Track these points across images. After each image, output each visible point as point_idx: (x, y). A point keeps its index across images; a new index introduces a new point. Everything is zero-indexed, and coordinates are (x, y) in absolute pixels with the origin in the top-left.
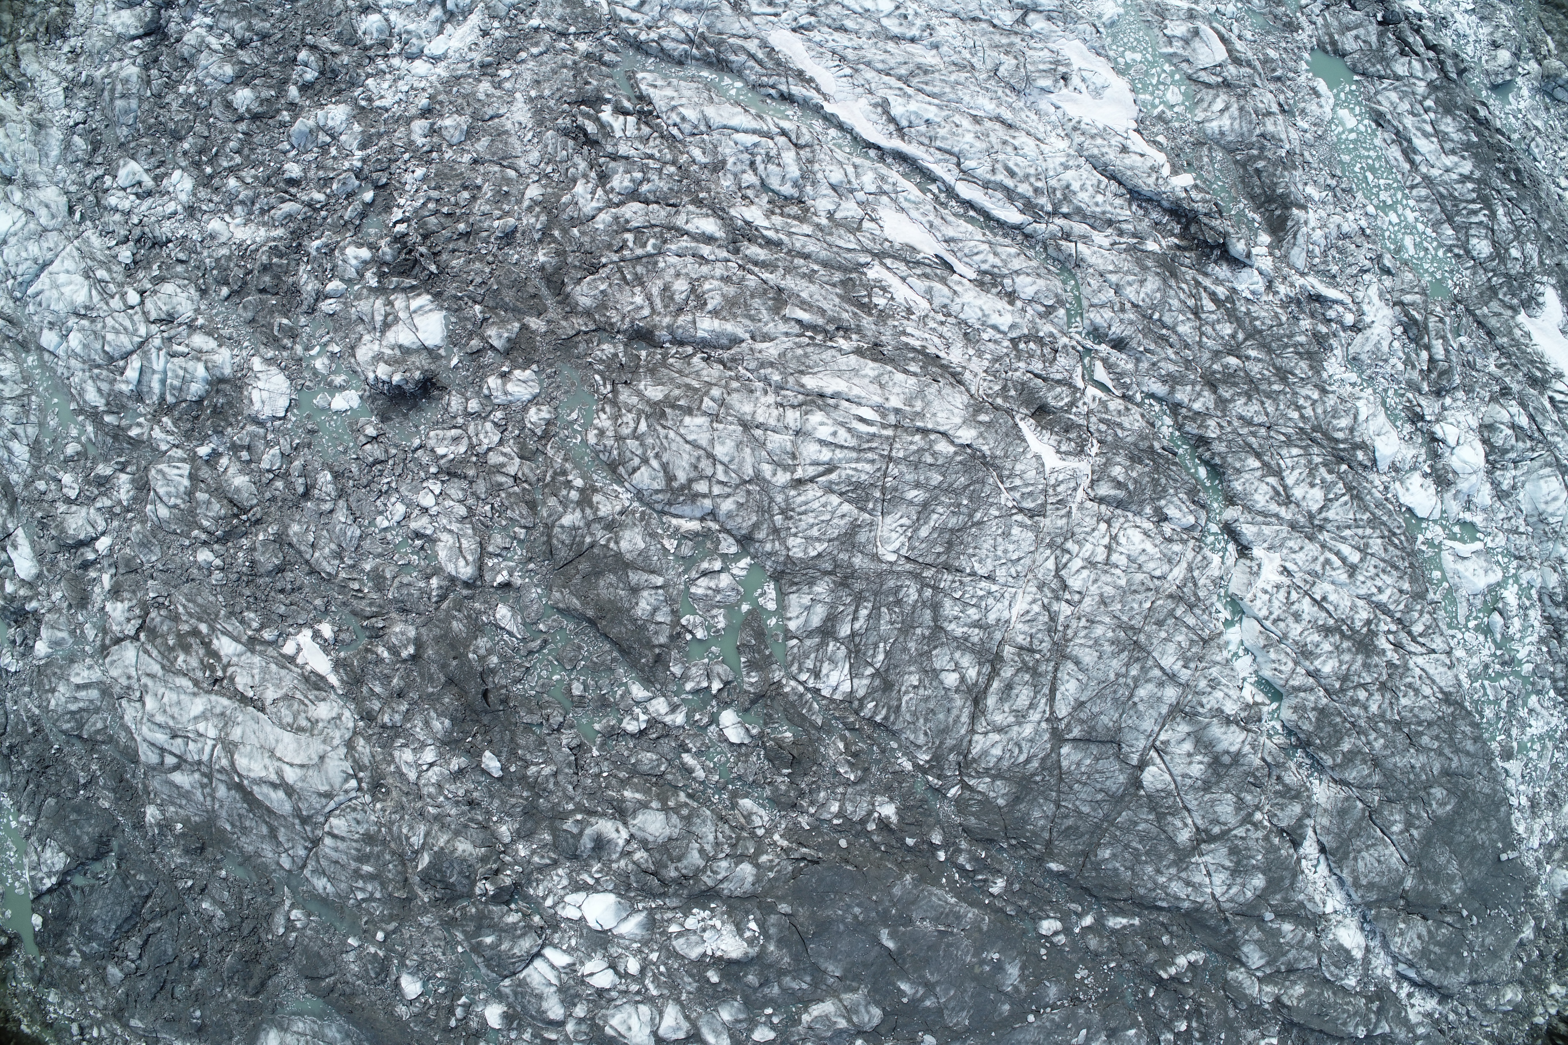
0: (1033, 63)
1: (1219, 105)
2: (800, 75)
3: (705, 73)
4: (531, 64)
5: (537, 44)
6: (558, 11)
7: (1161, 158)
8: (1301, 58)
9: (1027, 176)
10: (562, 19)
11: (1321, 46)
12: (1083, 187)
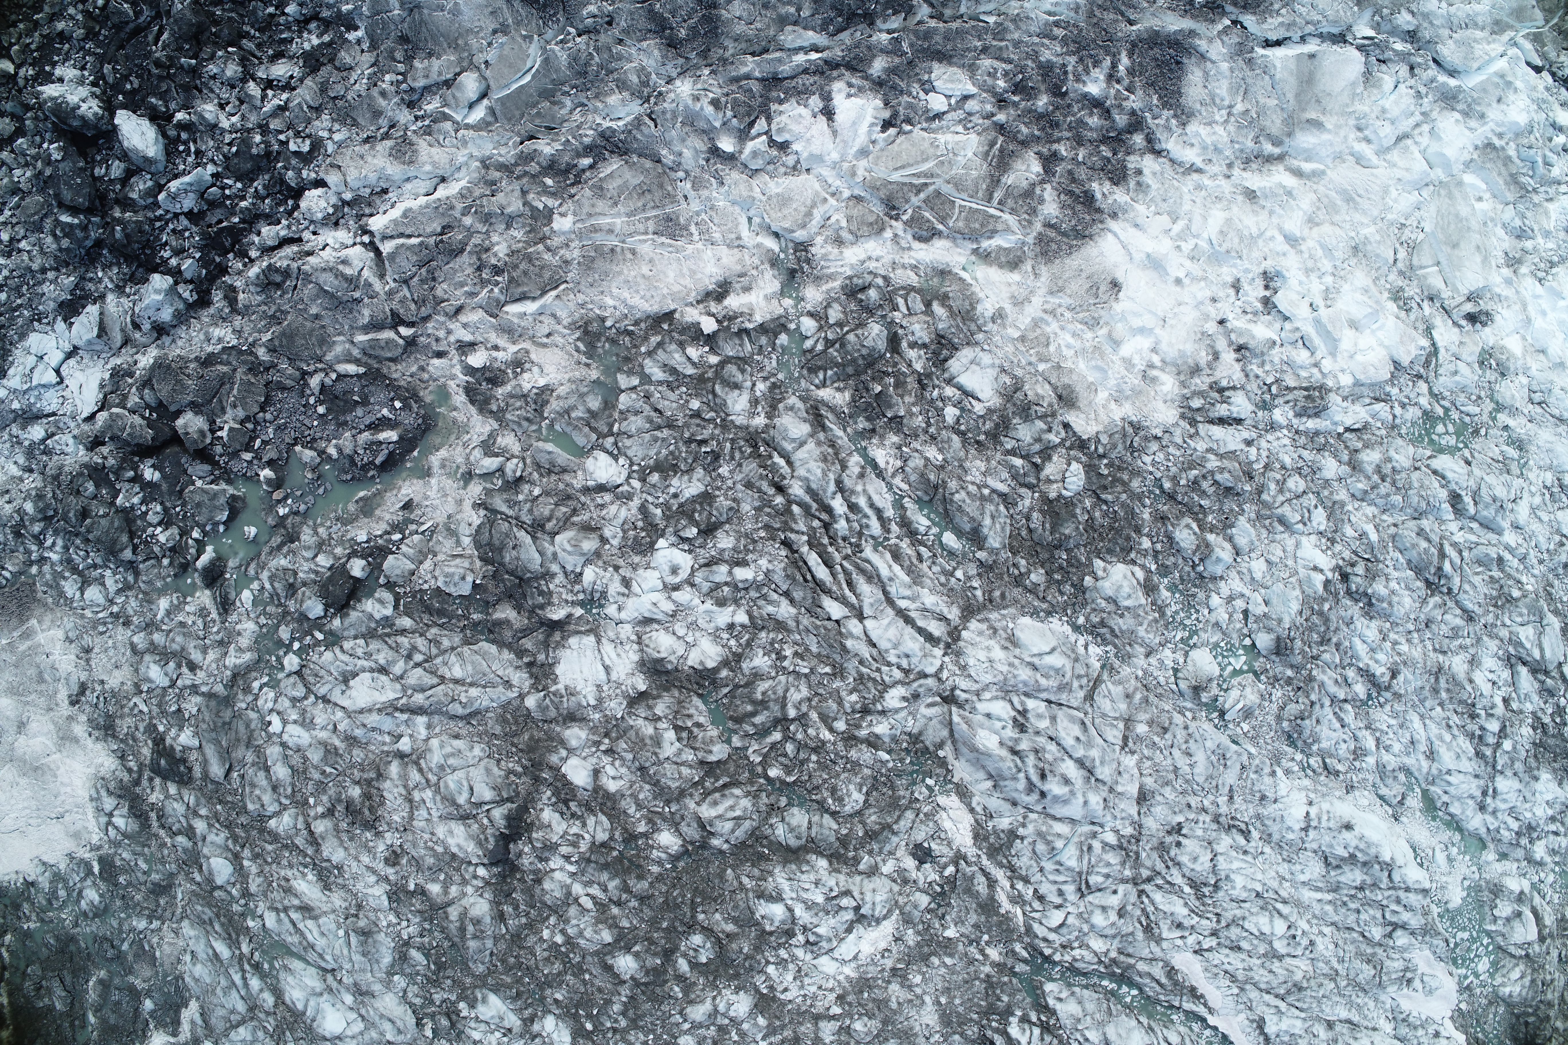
0: (1387, 974)
2: (1193, 990)
3: (1105, 983)
4: (943, 970)
5: (951, 955)
6: (973, 918)
7: (1461, 1038)
10: (976, 926)
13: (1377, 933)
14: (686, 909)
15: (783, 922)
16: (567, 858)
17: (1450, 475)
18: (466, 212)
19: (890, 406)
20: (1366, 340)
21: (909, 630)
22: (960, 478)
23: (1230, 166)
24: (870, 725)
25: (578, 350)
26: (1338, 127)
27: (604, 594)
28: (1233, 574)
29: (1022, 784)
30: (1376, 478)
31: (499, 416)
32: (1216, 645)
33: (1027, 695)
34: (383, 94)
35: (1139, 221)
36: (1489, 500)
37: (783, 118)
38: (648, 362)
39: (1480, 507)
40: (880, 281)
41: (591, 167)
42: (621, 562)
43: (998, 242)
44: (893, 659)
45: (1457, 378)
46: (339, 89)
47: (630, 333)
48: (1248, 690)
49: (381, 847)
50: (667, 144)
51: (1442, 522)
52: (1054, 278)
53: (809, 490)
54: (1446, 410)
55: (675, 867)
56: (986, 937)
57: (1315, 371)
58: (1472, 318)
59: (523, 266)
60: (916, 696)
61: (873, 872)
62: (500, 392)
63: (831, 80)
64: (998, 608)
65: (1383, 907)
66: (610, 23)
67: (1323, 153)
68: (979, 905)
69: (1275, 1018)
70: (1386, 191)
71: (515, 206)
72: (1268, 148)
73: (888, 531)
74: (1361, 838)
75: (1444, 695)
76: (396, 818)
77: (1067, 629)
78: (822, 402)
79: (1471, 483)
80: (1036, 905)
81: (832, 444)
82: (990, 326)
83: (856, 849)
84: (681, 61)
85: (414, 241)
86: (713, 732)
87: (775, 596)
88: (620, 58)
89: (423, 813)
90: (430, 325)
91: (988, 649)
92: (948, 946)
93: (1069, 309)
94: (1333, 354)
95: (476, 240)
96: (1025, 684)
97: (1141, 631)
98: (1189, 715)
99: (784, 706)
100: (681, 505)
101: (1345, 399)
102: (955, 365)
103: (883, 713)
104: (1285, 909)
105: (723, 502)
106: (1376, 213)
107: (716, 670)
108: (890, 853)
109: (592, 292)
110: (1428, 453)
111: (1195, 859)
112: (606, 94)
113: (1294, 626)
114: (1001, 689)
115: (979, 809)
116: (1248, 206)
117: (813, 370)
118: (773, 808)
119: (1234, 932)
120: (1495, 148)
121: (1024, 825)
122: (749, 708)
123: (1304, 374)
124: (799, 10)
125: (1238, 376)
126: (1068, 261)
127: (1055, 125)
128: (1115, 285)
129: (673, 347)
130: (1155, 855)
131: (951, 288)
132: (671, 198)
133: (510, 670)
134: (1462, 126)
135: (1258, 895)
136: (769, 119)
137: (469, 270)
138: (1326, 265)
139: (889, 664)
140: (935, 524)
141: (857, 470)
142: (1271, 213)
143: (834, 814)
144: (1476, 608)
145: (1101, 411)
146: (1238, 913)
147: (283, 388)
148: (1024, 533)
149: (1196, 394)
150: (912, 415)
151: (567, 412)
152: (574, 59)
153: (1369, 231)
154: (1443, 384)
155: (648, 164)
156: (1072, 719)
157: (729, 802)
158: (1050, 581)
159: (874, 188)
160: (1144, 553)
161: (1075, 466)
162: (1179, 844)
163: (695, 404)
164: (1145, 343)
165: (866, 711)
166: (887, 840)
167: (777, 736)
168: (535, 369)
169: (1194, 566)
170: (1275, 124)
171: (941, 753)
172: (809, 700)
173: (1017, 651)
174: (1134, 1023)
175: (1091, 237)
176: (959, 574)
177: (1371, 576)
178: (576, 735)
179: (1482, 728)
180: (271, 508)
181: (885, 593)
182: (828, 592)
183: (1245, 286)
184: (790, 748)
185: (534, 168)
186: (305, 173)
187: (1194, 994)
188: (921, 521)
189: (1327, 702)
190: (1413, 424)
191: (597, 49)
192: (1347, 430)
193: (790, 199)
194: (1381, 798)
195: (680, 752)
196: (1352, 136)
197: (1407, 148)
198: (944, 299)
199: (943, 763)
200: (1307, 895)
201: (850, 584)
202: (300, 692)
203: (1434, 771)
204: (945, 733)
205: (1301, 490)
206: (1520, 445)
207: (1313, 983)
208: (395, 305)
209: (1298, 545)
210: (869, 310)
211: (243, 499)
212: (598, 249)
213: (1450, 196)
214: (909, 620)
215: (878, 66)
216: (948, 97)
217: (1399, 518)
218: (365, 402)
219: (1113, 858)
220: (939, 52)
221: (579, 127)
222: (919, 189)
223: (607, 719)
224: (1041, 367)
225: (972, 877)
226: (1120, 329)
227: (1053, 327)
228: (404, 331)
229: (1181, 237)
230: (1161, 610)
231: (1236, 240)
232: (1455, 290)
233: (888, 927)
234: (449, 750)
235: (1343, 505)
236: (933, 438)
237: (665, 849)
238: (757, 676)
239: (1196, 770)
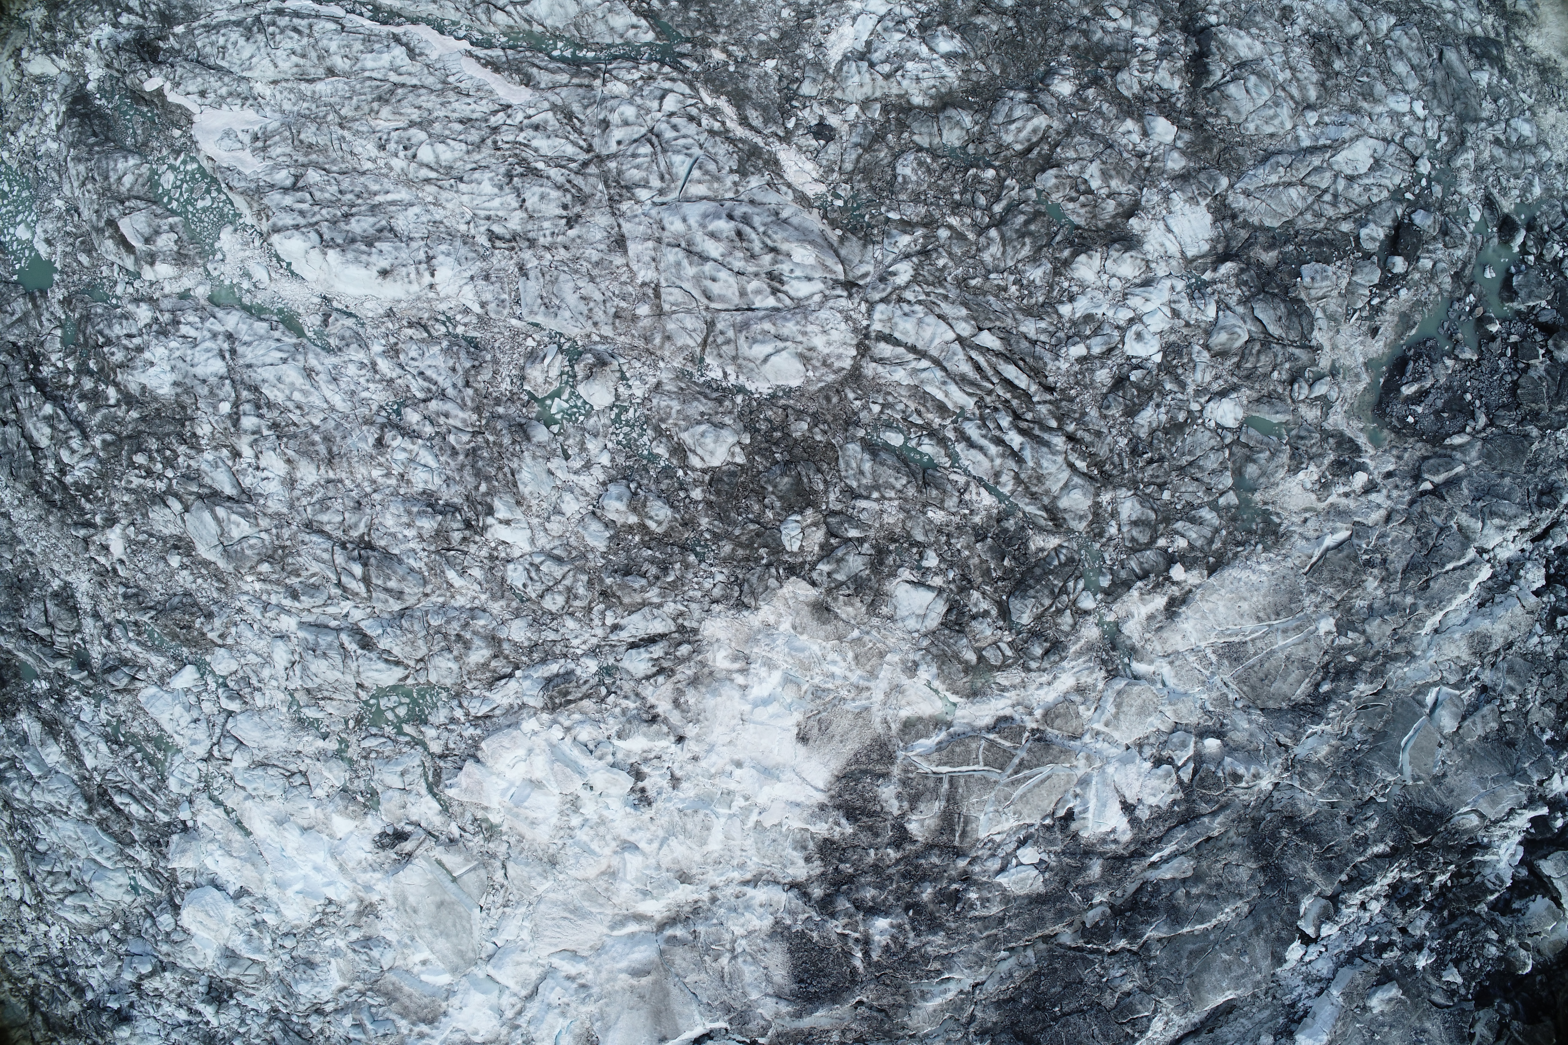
0: (285, 139)
1: (128, 180)
2: (497, 69)
3: (591, 54)
4: (763, 27)
5: (761, 43)
6: (751, 84)
7: (173, 98)
8: (62, 272)
9: (282, 32)
10: (746, 77)
11: (44, 294)
12: (235, 44)
13: (313, 176)
14: (1026, 27)
15: (934, 36)
16: (1146, 50)
17: (382, 665)
18: (1414, 607)
19: (991, 548)
20: (518, 773)
21: (910, 341)
22: (906, 500)
23: (714, 900)
24: (915, 241)
25: (1278, 515)
26: (612, 979)
27: (1192, 298)
28: (593, 492)
29: (757, 221)
30: (468, 636)
31: (1326, 435)
32: (588, 415)
33: (777, 310)
34: (1512, 690)
35: (797, 811)
36: (331, 653)
37: (1168, 787)
38: (1216, 522)
39: (336, 644)
40: (1034, 665)
41: (1318, 685)
42: (1185, 331)
43: (929, 742)
44: (918, 308)
45: (400, 769)
46: (1549, 681)
47: (1238, 544)
48: (540, 380)
49: (1301, 20)
50: (1262, 728)
51: (373, 615)
52: (868, 724)
53: (1047, 444)
54: (400, 732)
55: (1047, 64)
56: (732, 69)
57: (567, 723)
58: (400, 836)
59: (1349, 575)
60: (882, 279)
61: (865, 104)
62: (1331, 457)
63: (1134, 840)
64: (829, 387)
65: (315, 203)
66: (1349, 819)
67: (619, 948)
68: (749, 98)
69: (398, 63)
70: (535, 934)
71: (1373, 627)
72: (679, 931)
73: (955, 430)
74: (367, 265)
75: (317, 438)
76: (1298, 50)
77: (750, 386)
78: (1053, 533)
79: (354, 666)
80: (694, 111)
81: (1034, 497)
82: (917, 657)
83: (888, 120)
84: (1277, 807)
85: (1449, 566)
86: (1056, 197)
87: (1043, 338)
88: (1330, 790)
89: (1279, 59)
90: (1408, 498)
91: (829, 344)
92: (768, 52)
93: (843, 700)
94: (552, 746)
95: (1395, 586)
96: (785, 319)
97: (676, 405)
98: (596, 338)
99: (1003, 237)
100: (1151, 398)
101: (523, 706)
102: (941, 607)
103: (907, 256)
104: (425, 173)
105: (1115, 412)
106: (542, 907)
107: (1075, 254)
108: (853, 126)
109: (1282, 572)
110: (410, 681)
111: (542, 197)
112: (1330, 753)
113: (519, 455)
114: (806, 307)
115: (784, 189)
116: (684, 866)
117: (1071, 560)
118: (979, 139)
119: (474, 136)
120: (424, 1021)
121: (735, 184)
122: (1033, 227)
123: (577, 716)
124: (1188, 894)
125: (647, 690)
126: (857, 746)
127: (905, 876)
128: (803, 738)
129: (1198, 543)
130: (587, 190)
131: (963, 681)
132: (1241, 680)
133: (1249, 207)
134: (469, 1030)
135: (461, 179)
136: (1180, 782)
137: (1392, 556)
138: (582, 835)
139: (920, 302)
140: (914, 449)
141: (1004, 478)
142: (658, 867)
143: (920, 149)
144: (307, 538)
145: (782, 609)
146: (476, 156)
147: (1504, 406)
148: (825, 467)
149: (687, 659)
150: (968, 547)
151: (1273, 455)
152: (1370, 776)
153: (543, 886)
154: (414, 759)
155: (1271, 704)
156: (722, 298)
157: (1023, 135)
158: (784, 426)
159: (1066, 752)
160: (696, 483)
161: (795, 548)
162: (565, 207)
163: (1166, 495)
164: (758, 691)
165: (924, 253)
166: (863, 136)
167: (998, 208)
168: (1309, 486)
169: (639, 486)
170: (681, 958)
171: (839, 232)
172: (979, 250)
173: (800, 349)
174: (548, 22)
175: (838, 779)
176: (876, 409)
177: (441, 534)
178: (1176, 163)
179: (261, 416)
180: (1480, 299)
181: (944, 369)
182: (998, 354)
183: (665, 783)
184: (982, 200)
185: (1368, 667)
186: (1553, 598)
187: (496, 67)
188: (928, 448)
189: (450, 392)
190: (435, 706)
191: (1353, 791)
192: (510, 676)
193: (1139, 714)
194: (350, 315)
195: (1083, 169)
196: (590, 976)
197: (524, 985)
198: (968, 669)
199: (834, 224)
200: (403, 194)
201: (978, 368)
202: (1410, 142)
203: (300, 357)
204: (843, 252)
205: (548, 597)
206: (303, 724)
207: (366, 109)
208: (1445, 506)
209: (532, 541)
210: (1035, 634)
211: (1503, 300)
212: (1291, 612)
213: (461, 954)
214: (913, 349)
215: (1096, 869)
216: (1020, 864)
217: (425, 603)
218: (1437, 413)
219: (635, 175)
220: (1044, 903)
221: (1343, 716)
222: (1022, 766)
223: (1153, 184)
224: (856, 633)
225: (766, 122)
226: (789, 696)
227: (855, 677)
228: (1427, 486)
229: (746, 811)
230: (659, 432)
231: (689, 826)
232: (427, 859)
233: (834, 55)
234: (1276, 122)
235: (493, 597)
236: (940, 531)
237: (1065, 78)
238: (1034, 259)
239: (571, 284)
